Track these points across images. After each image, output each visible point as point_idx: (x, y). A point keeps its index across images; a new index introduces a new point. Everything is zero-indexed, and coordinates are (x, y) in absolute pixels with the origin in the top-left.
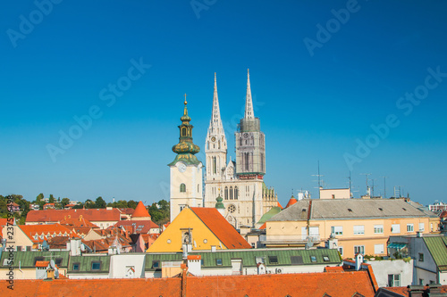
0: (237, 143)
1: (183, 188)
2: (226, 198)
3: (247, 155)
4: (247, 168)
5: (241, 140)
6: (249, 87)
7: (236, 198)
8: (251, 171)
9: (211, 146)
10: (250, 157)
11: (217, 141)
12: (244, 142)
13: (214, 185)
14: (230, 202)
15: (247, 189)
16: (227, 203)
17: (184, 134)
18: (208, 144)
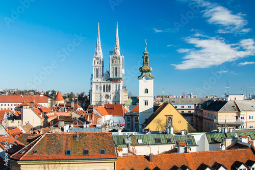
0: (111, 61)
1: (147, 91)
2: (104, 91)
3: (116, 69)
4: (116, 75)
5: (113, 60)
6: (117, 32)
7: (109, 91)
8: (118, 77)
9: (96, 62)
10: (118, 69)
11: (99, 60)
12: (115, 61)
13: (96, 84)
14: (106, 93)
15: (116, 86)
16: (104, 94)
17: (146, 61)
18: (95, 62)
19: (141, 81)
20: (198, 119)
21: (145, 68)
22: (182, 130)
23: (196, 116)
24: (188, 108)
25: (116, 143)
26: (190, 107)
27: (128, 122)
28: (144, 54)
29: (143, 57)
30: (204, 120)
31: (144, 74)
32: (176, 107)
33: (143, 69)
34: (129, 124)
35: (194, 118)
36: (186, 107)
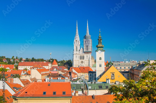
0: (84, 42)
1: (100, 59)
2: (80, 59)
4: (87, 50)
7: (84, 59)
10: (88, 47)
11: (78, 41)
12: (86, 42)
13: (76, 55)
14: (81, 60)
15: (87, 56)
16: (80, 61)
17: (100, 41)
18: (75, 42)
19: (97, 53)
20: (131, 75)
21: (100, 45)
22: (117, 81)
23: (131, 73)
24: (124, 68)
25: (76, 88)
26: (121, 68)
27: (91, 77)
28: (99, 37)
29: (98, 39)
30: (135, 76)
31: (99, 49)
32: (117, 68)
33: (99, 46)
34: (91, 78)
35: (129, 74)
36: (123, 68)
